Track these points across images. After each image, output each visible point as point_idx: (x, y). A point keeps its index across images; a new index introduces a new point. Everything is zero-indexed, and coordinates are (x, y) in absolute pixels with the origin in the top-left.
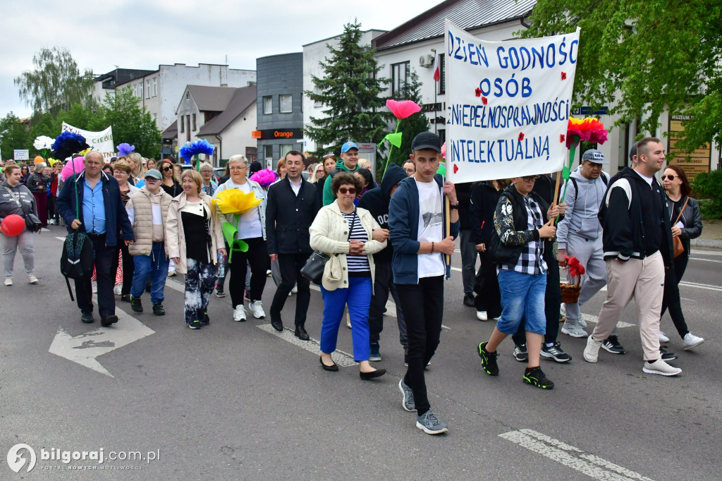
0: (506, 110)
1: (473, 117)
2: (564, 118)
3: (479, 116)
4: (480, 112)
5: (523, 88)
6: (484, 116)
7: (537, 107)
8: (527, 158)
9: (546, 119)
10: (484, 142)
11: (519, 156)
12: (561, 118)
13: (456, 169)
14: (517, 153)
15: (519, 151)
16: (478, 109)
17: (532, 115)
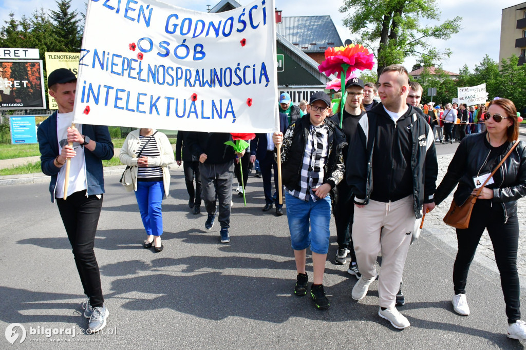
0: (173, 70)
1: (125, 68)
2: (250, 82)
3: (134, 69)
4: (135, 65)
5: (195, 52)
6: (141, 70)
7: (214, 72)
8: (203, 117)
9: (228, 83)
10: (146, 95)
11: (193, 115)
12: (247, 82)
13: (87, 111)
14: (190, 112)
15: (193, 110)
16: (133, 62)
17: (207, 77)
